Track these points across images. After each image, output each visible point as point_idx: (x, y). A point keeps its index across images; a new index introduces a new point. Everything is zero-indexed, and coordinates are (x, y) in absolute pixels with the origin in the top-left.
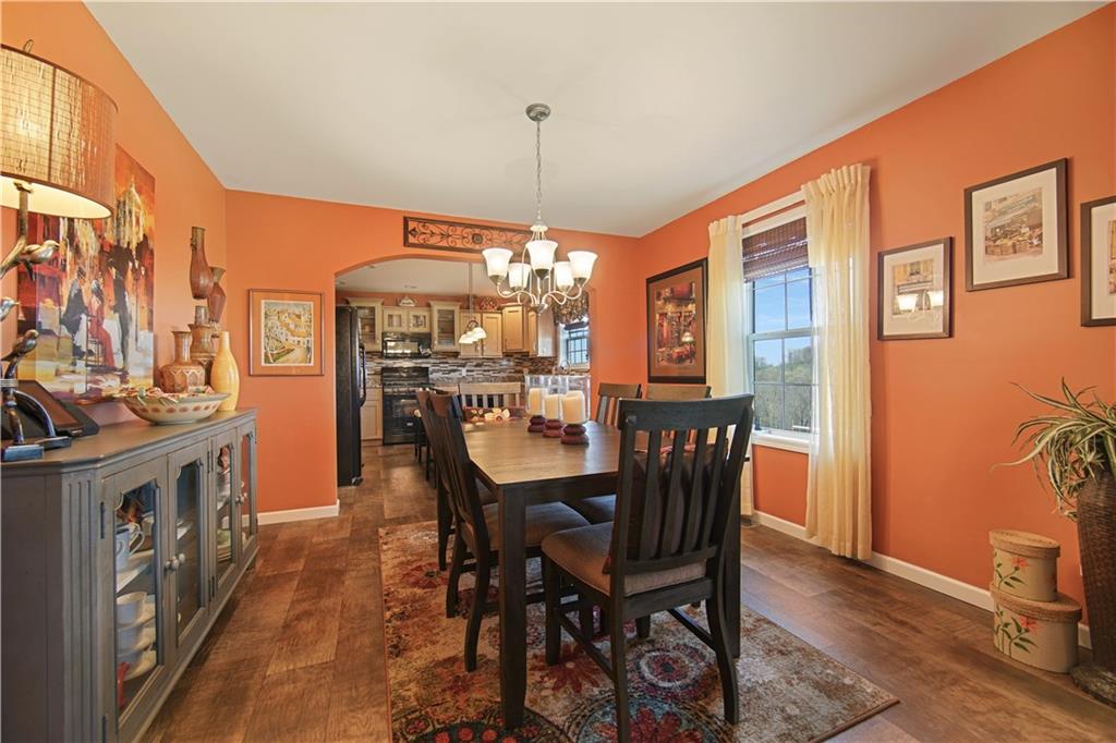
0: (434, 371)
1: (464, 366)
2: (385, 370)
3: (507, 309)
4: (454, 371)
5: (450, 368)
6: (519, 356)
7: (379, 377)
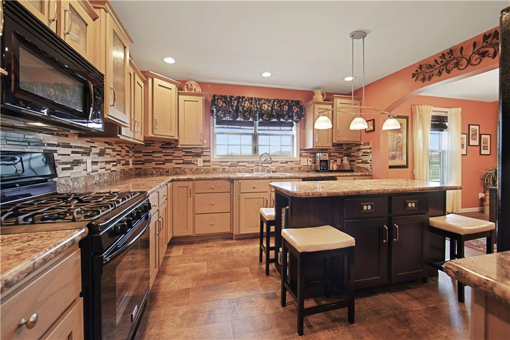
4: (78, 163)
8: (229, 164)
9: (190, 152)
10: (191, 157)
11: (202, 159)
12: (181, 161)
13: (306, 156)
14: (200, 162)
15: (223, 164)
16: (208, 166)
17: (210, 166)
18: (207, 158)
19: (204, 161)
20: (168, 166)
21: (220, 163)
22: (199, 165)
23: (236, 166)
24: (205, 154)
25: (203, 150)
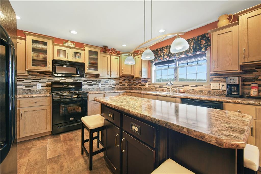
0: (84, 85)
1: (99, 82)
2: (54, 83)
3: (123, 55)
4: (95, 84)
5: (93, 83)
6: (123, 78)
7: (50, 88)
8: (158, 86)
9: (143, 80)
10: (144, 83)
11: (148, 84)
12: (141, 85)
13: (217, 81)
14: (147, 85)
15: (156, 86)
16: (149, 87)
17: (150, 87)
18: (149, 83)
19: (148, 85)
20: (138, 86)
21: (155, 86)
22: (146, 87)
23: (162, 87)
24: (149, 81)
25: (148, 79)
